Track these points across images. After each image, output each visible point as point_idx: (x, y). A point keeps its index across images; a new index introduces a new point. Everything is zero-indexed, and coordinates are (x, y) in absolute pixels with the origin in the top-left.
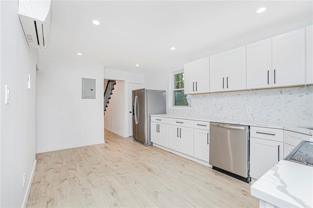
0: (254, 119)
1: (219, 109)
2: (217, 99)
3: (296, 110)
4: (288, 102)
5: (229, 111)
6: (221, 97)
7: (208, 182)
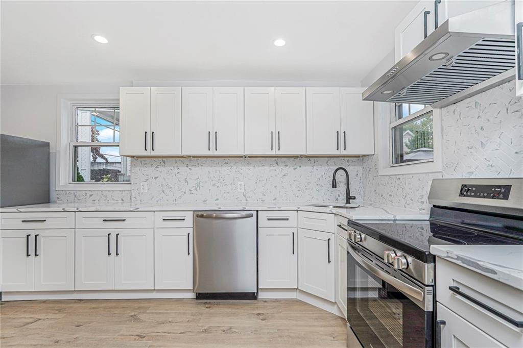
0: (247, 200)
1: (193, 187)
2: (190, 169)
3: (291, 185)
4: (284, 176)
5: (210, 190)
6: (197, 165)
7: (206, 328)
